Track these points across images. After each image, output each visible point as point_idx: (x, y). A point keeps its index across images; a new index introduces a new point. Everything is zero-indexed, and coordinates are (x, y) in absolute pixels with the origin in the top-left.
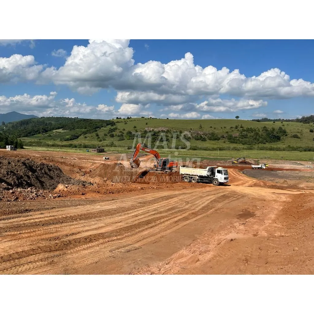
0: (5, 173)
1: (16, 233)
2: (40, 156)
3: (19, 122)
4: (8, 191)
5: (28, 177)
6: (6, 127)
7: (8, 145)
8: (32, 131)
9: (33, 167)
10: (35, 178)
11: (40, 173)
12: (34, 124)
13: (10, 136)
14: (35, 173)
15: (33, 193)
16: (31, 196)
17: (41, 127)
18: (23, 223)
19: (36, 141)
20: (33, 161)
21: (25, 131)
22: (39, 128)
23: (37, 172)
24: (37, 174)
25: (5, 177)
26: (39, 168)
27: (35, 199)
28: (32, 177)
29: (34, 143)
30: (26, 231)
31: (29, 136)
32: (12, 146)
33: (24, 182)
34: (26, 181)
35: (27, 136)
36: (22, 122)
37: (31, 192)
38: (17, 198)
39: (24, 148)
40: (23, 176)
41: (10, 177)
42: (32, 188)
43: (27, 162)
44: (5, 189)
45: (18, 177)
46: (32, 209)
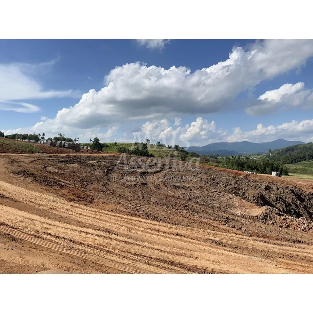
0: (275, 198)
1: (290, 262)
2: (306, 184)
3: (285, 149)
4: (280, 217)
5: (296, 205)
6: (273, 154)
7: (274, 171)
8: (298, 158)
9: (301, 196)
10: (304, 208)
11: (308, 203)
12: (300, 150)
13: (275, 162)
14: (303, 202)
15: (305, 224)
16: (302, 227)
17: (307, 153)
18: (296, 253)
19: (301, 168)
20: (301, 189)
21: (290, 158)
22: (305, 155)
23: (306, 202)
24: (305, 204)
25: (274, 202)
26: (308, 198)
27: (306, 231)
28: (301, 207)
29: (299, 170)
30: (301, 264)
31: (294, 163)
32: (278, 172)
33: (292, 210)
34: (294, 209)
35: (292, 163)
36: (287, 148)
37: (303, 223)
38: (288, 226)
39: (289, 175)
40: (291, 203)
41: (279, 203)
42: (303, 219)
43: (295, 189)
44: (277, 214)
45: (286, 204)
46: (305, 242)
